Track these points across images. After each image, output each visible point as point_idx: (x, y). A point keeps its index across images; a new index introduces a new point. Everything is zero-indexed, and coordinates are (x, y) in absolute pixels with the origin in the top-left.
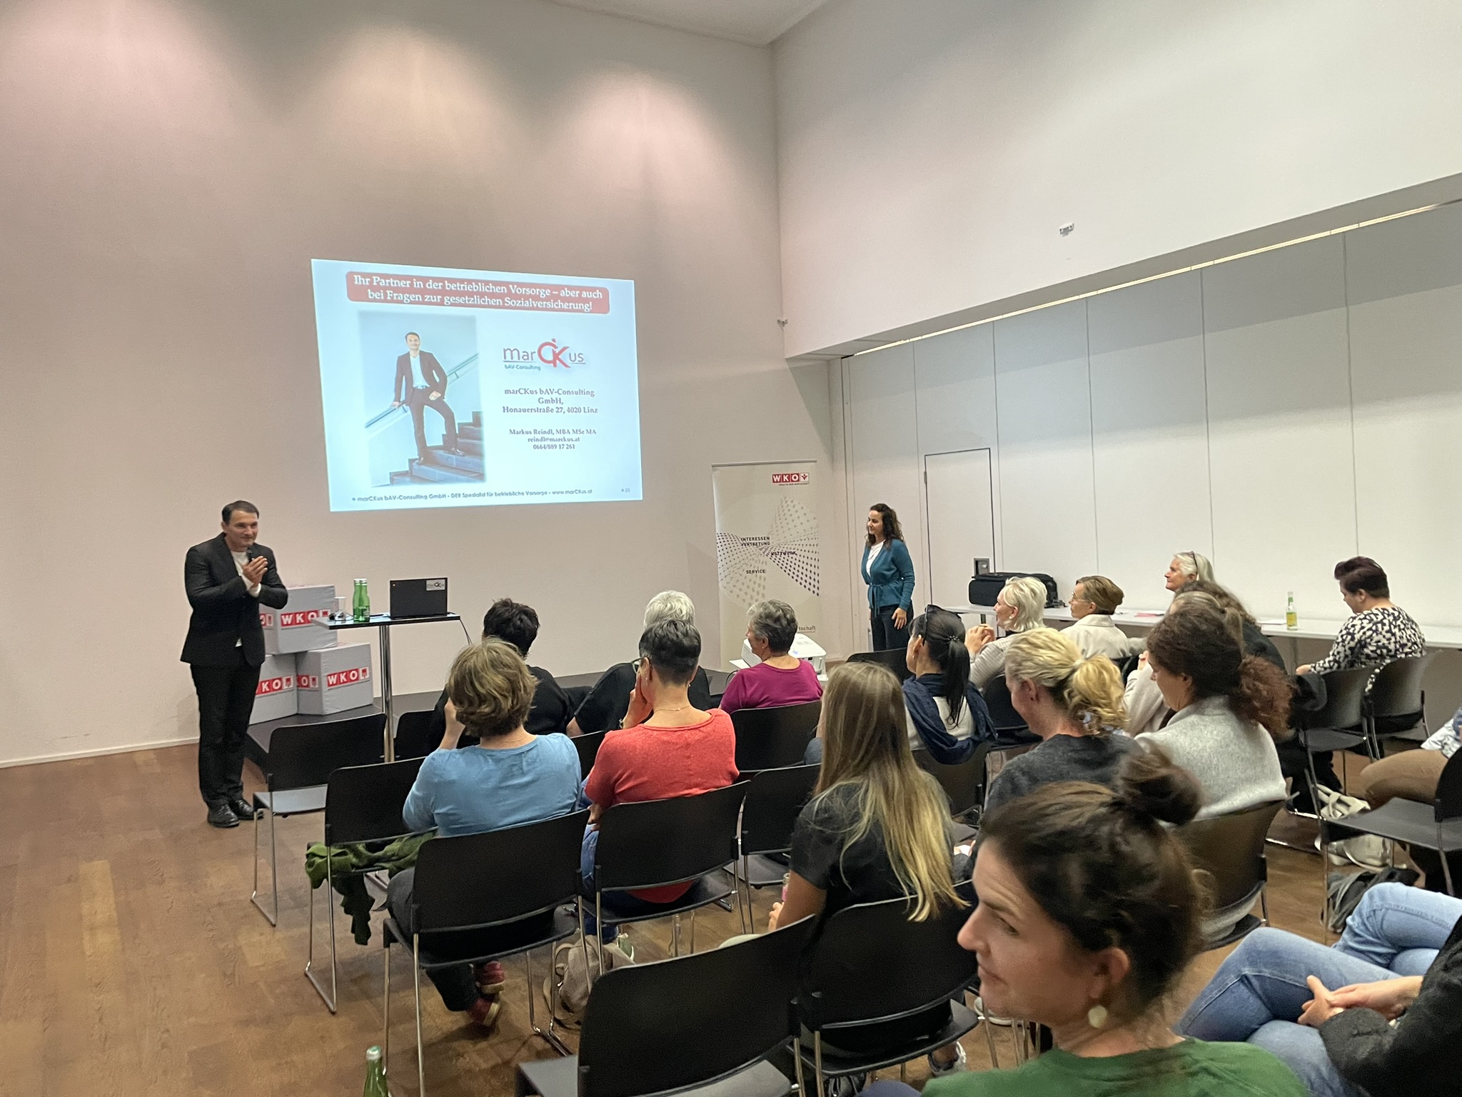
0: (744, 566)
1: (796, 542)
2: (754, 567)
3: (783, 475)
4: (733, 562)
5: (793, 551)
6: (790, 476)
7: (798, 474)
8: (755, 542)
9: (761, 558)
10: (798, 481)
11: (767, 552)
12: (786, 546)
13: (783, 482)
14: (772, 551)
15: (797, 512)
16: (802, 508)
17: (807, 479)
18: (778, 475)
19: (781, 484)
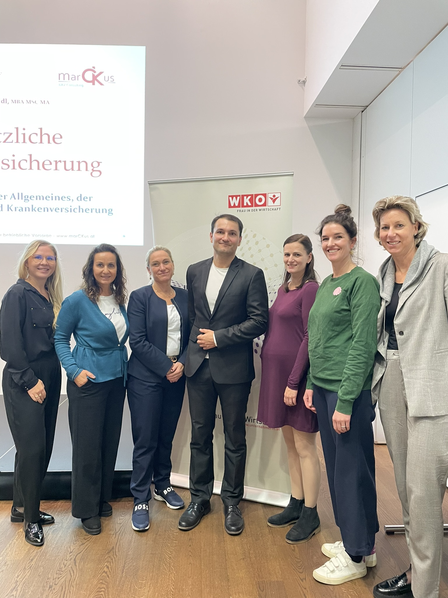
3: (243, 196)
6: (252, 198)
7: (265, 195)
10: (265, 205)
13: (243, 206)
15: (260, 251)
16: (268, 246)
17: (277, 202)
18: (236, 197)
19: (241, 209)
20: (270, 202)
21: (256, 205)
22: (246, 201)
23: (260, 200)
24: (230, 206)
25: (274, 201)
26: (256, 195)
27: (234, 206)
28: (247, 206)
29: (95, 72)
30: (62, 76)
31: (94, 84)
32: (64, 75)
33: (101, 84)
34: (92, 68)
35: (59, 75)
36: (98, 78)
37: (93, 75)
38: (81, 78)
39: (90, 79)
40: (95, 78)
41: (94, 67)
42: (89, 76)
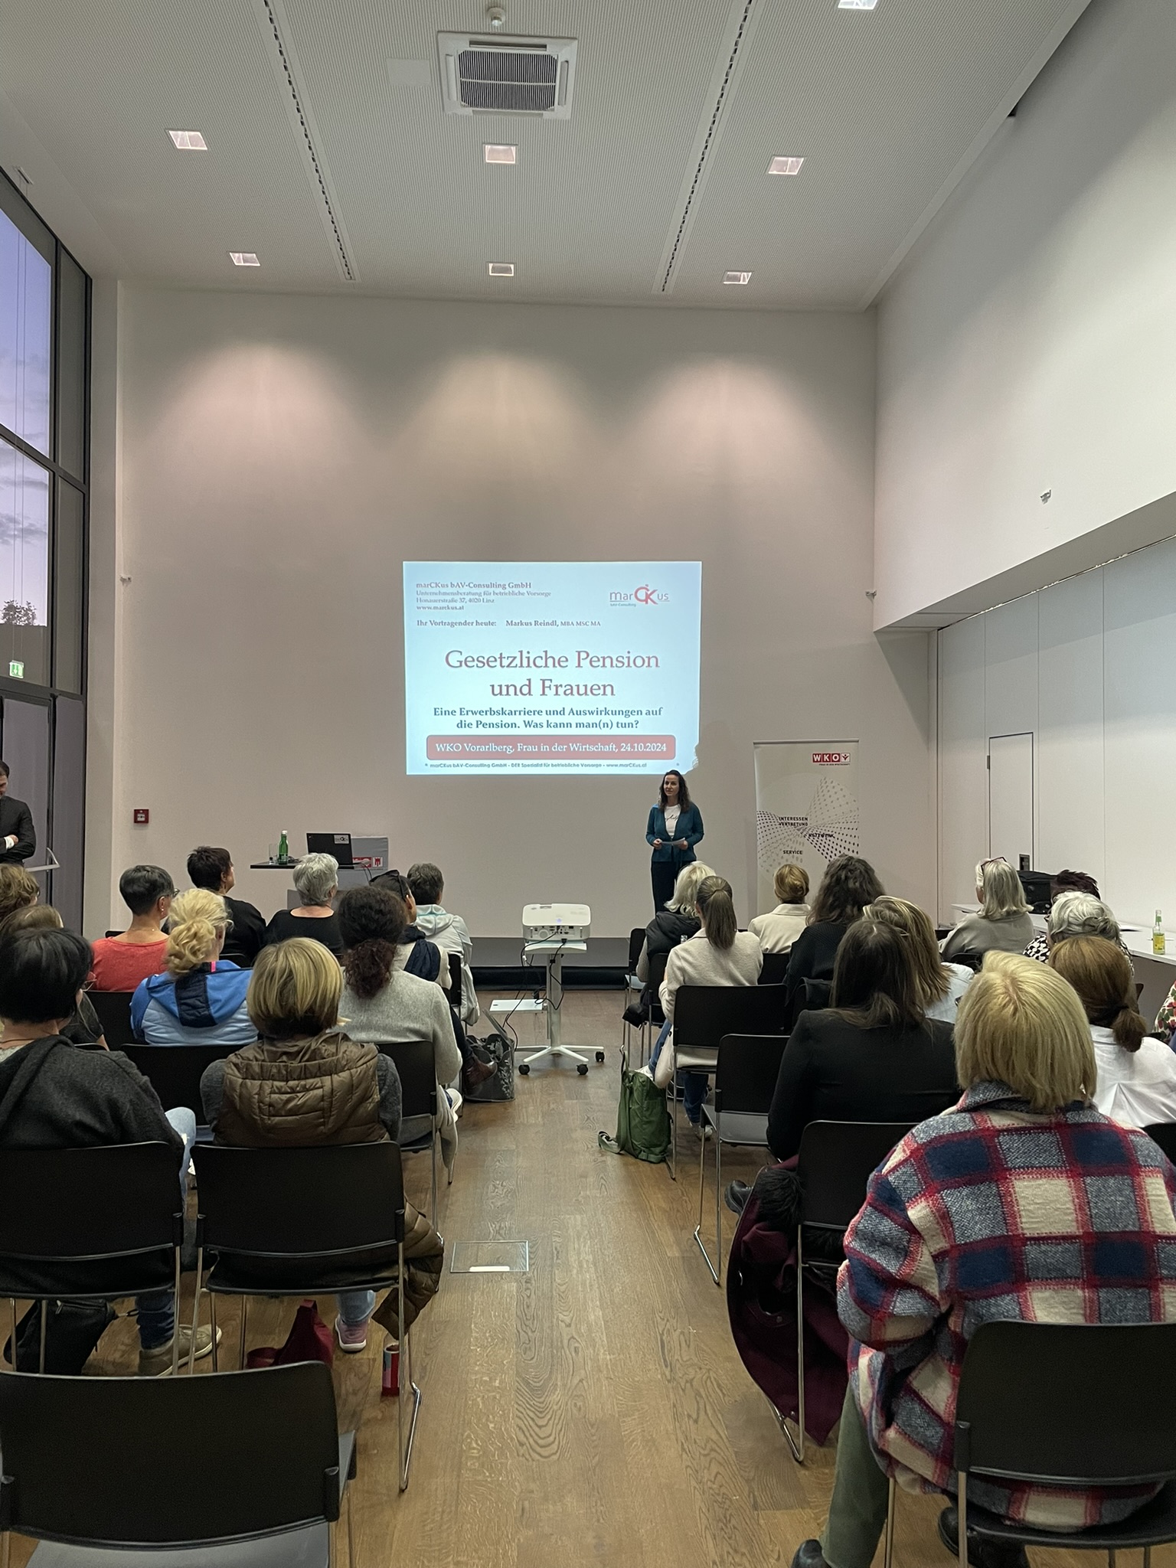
0: (781, 846)
1: (833, 825)
2: (791, 848)
3: (823, 755)
4: (770, 841)
5: (830, 833)
6: (830, 756)
7: (839, 755)
8: (793, 822)
9: (799, 840)
11: (805, 833)
12: (824, 829)
13: (824, 761)
14: (810, 832)
15: (836, 793)
16: (842, 790)
17: (848, 759)
18: (818, 755)
19: (822, 763)
20: (843, 759)
21: (833, 761)
22: (826, 758)
23: (836, 758)
24: (814, 761)
25: (845, 759)
26: (833, 754)
27: (817, 761)
28: (827, 761)
29: (648, 590)
30: (613, 595)
31: (647, 603)
32: (616, 595)
33: (654, 602)
34: (644, 586)
35: (611, 594)
36: (651, 597)
37: (646, 594)
38: (633, 597)
39: (644, 598)
40: (648, 597)
41: (647, 585)
42: (642, 595)
